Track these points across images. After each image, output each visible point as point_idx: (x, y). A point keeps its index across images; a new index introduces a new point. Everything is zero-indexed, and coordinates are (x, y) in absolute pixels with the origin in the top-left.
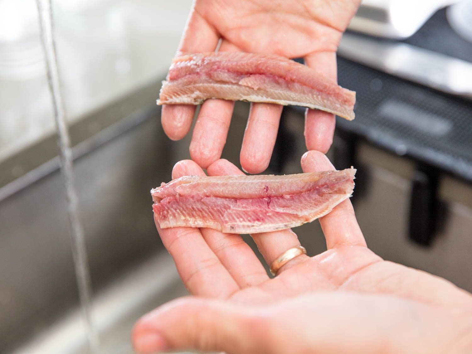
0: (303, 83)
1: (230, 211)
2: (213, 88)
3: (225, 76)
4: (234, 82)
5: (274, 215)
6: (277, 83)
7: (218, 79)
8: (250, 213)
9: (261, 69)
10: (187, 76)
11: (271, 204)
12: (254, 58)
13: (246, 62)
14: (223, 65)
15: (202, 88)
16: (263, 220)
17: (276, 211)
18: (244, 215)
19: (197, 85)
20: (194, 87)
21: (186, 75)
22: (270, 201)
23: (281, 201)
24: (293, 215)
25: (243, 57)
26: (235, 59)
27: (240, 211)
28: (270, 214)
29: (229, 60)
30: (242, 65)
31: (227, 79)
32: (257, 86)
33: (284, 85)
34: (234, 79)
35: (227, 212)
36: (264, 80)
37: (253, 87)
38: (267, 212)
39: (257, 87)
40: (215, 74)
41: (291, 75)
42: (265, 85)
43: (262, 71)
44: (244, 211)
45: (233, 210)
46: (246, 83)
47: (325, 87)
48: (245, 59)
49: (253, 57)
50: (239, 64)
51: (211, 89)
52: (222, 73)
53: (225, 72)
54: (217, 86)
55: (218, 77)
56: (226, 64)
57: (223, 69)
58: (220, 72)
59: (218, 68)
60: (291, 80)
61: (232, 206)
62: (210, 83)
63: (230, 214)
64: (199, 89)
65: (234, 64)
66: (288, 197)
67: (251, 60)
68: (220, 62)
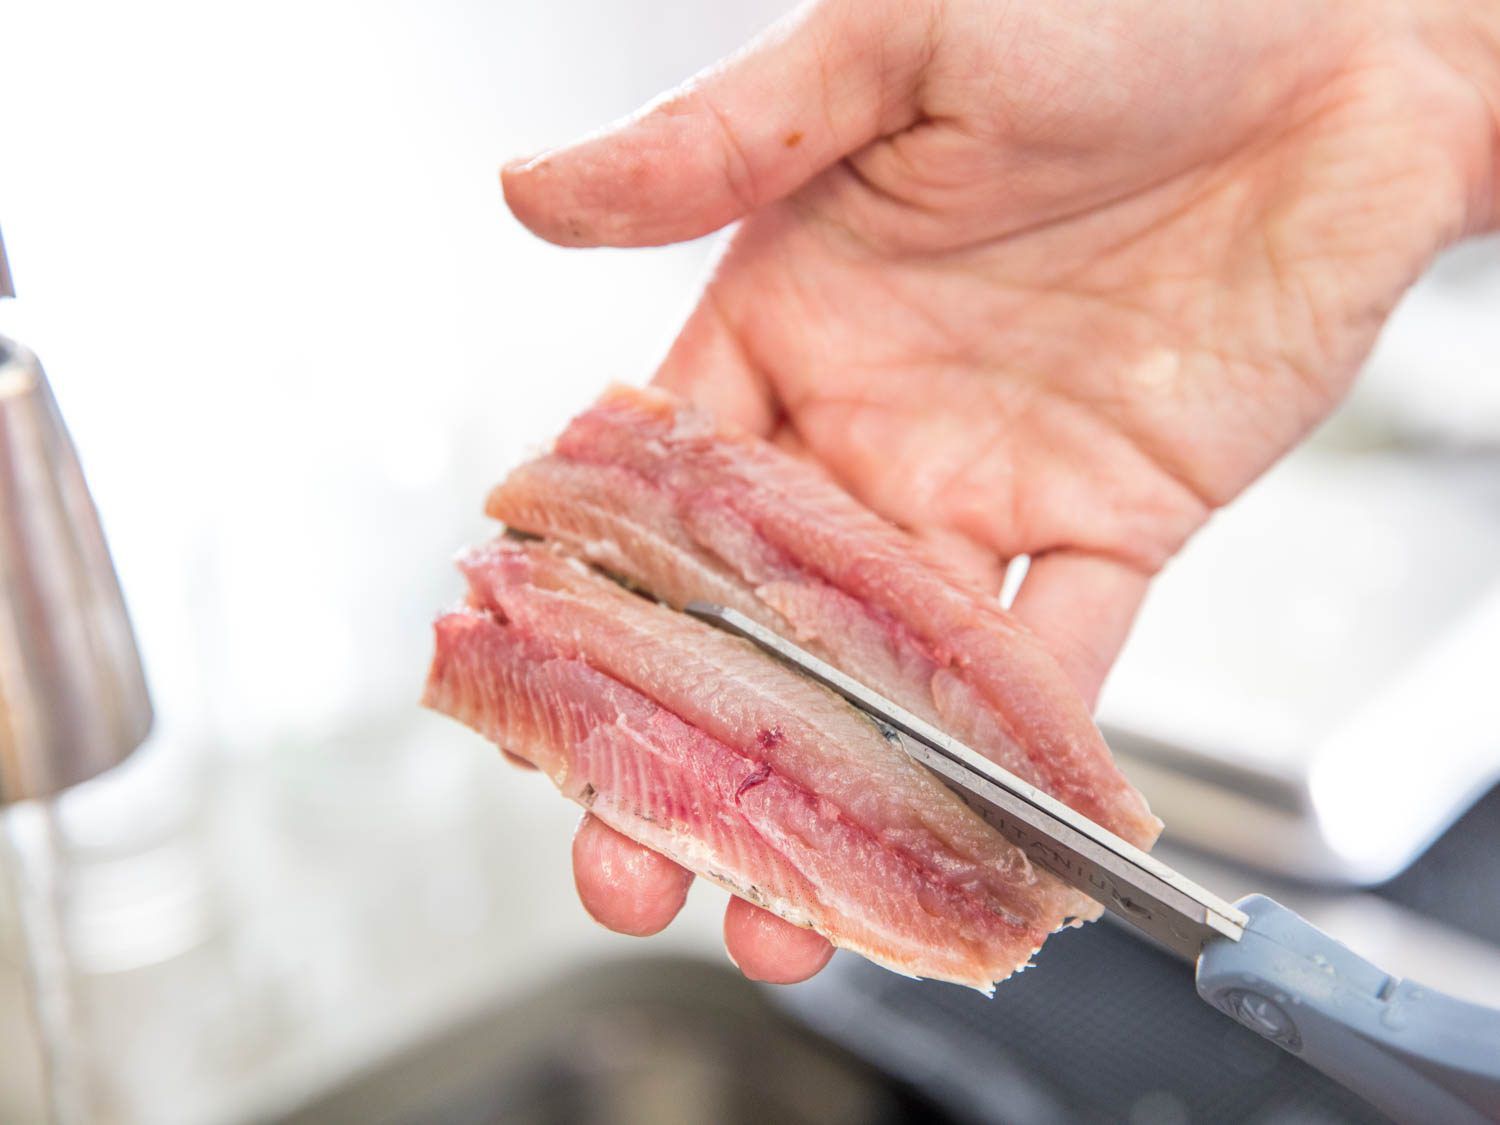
0: (987, 693)
1: (609, 730)
2: (671, 565)
3: (733, 541)
4: (749, 576)
5: (741, 831)
6: (894, 651)
7: (703, 540)
8: (667, 773)
9: (864, 583)
10: (615, 471)
11: (756, 792)
12: (868, 535)
13: (830, 531)
14: (751, 501)
15: (635, 542)
16: (697, 819)
17: (755, 824)
18: (647, 767)
19: (625, 523)
20: (610, 522)
21: (613, 461)
22: (762, 781)
23: (796, 807)
24: (805, 879)
25: (834, 511)
26: (805, 504)
27: (640, 747)
28: (729, 820)
29: (782, 497)
30: (813, 533)
31: (730, 555)
32: (814, 628)
33: (913, 668)
34: (758, 568)
35: (601, 728)
36: (850, 622)
37: (797, 624)
38: (724, 809)
39: (811, 634)
40: (704, 518)
41: (958, 649)
42: (846, 641)
43: (864, 591)
44: (652, 755)
45: (620, 732)
46: (783, 600)
47: (1061, 750)
48: (839, 520)
49: (866, 527)
50: (803, 526)
51: (662, 564)
52: (727, 526)
53: (739, 528)
54: (687, 561)
55: (707, 531)
56: (762, 502)
57: (743, 514)
58: (721, 519)
59: (729, 502)
60: (954, 662)
61: (622, 718)
62: (673, 541)
63: (606, 741)
64: (622, 539)
65: (793, 516)
66: (830, 812)
67: (850, 537)
68: (747, 484)
